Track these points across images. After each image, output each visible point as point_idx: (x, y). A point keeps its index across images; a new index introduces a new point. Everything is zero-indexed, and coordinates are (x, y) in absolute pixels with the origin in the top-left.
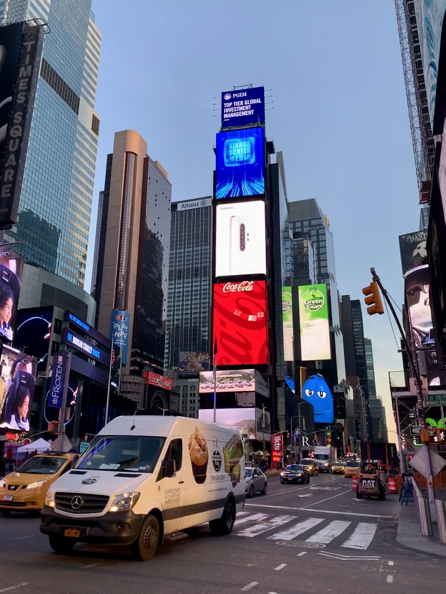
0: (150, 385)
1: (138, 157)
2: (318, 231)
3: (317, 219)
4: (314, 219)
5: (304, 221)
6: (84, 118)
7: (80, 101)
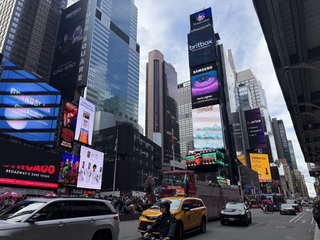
1: (160, 62)
2: (253, 85)
3: (252, 79)
4: (251, 79)
5: (245, 80)
6: (132, 46)
7: (130, 39)
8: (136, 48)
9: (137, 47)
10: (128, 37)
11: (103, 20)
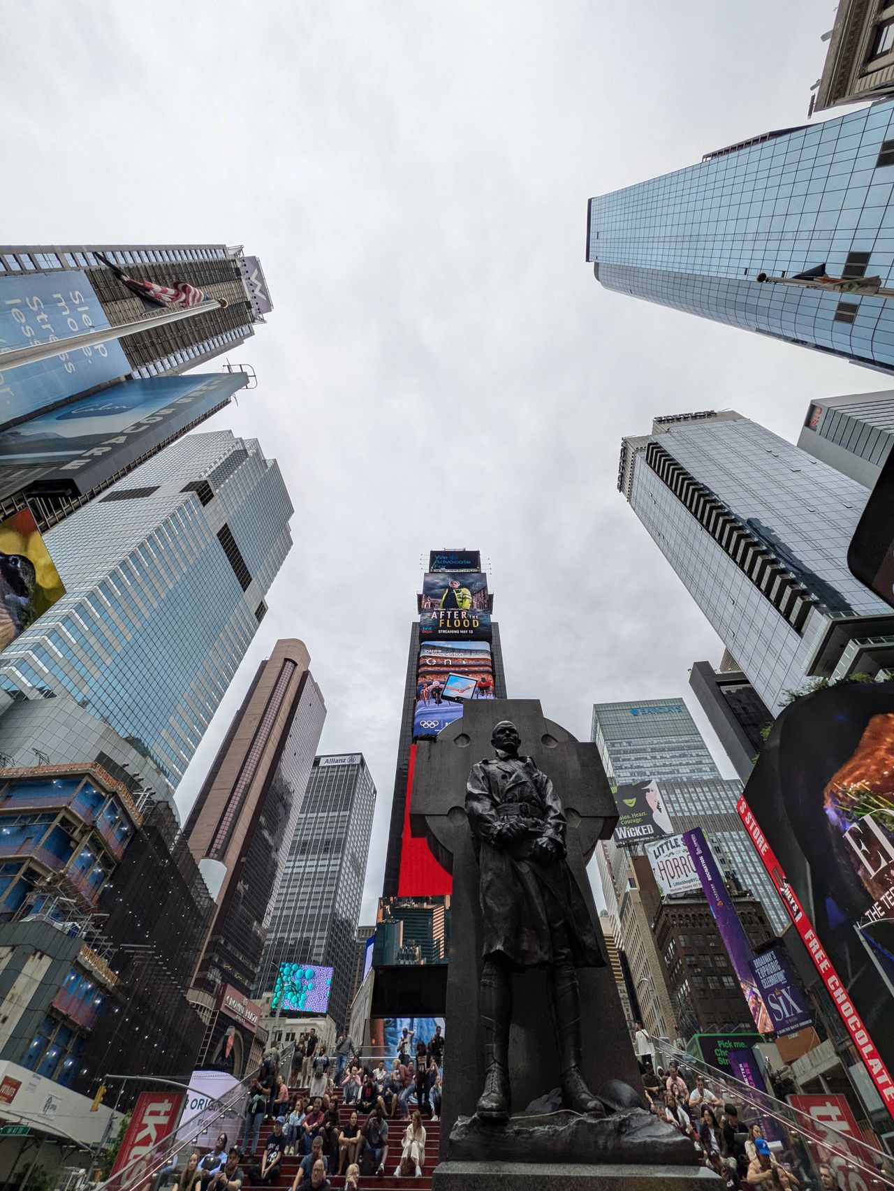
0: (222, 1014)
1: (298, 667)
6: (250, 598)
7: (252, 582)
8: (258, 610)
9: (260, 607)
10: (249, 576)
11: (211, 510)
